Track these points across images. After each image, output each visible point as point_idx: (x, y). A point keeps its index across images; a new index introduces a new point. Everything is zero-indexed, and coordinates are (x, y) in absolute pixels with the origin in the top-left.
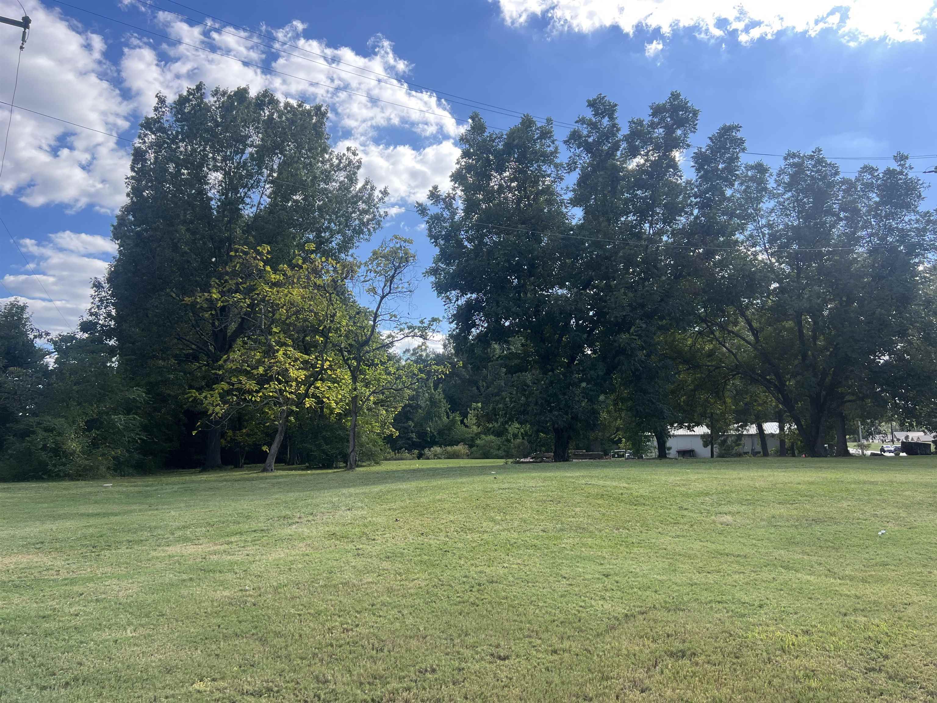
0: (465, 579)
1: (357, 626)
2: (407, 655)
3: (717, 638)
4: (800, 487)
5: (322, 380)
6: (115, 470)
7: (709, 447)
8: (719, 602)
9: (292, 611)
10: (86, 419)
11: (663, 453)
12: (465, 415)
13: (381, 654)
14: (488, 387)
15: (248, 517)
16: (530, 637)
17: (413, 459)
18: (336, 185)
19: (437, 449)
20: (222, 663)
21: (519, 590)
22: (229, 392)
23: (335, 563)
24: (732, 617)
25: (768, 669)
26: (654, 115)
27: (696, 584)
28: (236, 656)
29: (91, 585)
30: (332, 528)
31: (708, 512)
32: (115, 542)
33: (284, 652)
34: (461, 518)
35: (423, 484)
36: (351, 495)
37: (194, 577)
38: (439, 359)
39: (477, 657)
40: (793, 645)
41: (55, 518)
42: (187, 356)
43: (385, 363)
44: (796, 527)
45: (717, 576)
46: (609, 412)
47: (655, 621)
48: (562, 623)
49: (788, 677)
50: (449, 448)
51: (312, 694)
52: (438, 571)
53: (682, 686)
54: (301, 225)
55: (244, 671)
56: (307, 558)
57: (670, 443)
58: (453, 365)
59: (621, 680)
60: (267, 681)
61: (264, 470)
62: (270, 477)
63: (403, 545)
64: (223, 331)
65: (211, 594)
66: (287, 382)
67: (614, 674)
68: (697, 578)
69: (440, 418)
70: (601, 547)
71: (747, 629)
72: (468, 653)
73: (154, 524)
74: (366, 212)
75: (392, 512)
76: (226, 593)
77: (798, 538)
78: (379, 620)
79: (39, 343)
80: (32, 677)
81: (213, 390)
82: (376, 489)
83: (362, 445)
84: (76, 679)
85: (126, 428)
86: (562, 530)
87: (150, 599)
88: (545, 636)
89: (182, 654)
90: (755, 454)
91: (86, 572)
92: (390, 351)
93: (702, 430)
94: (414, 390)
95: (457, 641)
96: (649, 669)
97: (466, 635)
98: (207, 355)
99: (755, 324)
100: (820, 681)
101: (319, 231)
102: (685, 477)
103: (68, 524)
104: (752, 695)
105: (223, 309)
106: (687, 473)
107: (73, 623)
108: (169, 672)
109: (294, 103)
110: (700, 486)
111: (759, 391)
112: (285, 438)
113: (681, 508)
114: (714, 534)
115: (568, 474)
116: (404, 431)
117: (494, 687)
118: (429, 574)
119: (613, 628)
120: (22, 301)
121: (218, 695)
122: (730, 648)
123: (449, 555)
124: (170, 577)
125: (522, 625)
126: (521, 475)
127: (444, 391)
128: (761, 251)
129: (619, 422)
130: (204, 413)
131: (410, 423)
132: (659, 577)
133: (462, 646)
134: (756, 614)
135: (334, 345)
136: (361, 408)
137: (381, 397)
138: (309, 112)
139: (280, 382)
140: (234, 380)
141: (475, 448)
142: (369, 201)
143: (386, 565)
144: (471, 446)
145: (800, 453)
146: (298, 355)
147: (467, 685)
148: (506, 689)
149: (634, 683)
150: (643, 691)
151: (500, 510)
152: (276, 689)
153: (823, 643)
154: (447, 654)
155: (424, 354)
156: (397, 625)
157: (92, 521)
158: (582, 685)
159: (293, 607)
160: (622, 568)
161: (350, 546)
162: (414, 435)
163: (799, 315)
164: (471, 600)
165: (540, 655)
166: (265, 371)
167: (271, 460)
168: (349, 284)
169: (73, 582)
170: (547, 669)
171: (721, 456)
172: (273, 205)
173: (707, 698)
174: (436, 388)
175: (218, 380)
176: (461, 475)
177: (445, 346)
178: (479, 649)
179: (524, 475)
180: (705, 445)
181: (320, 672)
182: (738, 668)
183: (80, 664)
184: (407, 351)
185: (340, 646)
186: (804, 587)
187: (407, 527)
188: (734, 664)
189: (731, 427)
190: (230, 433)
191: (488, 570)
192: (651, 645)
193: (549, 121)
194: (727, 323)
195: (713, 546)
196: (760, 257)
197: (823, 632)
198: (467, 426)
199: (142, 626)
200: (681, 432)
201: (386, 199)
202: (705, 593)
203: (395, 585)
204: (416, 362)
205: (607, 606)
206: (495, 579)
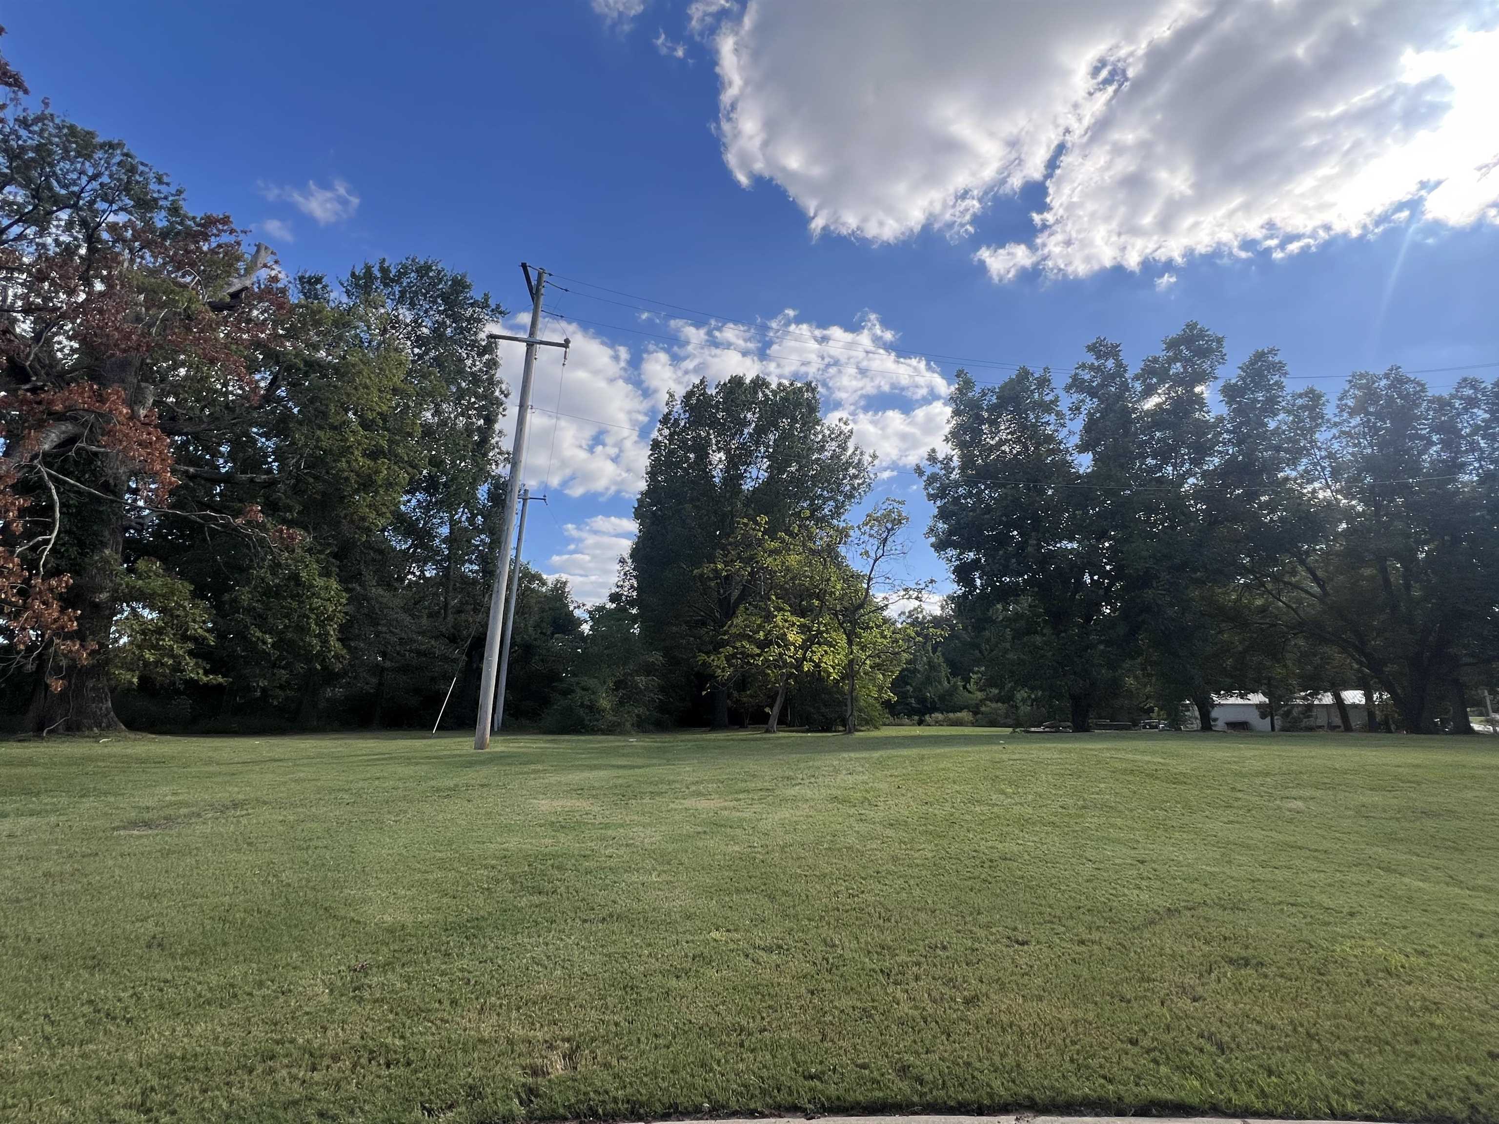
0: (975, 854)
1: (863, 892)
2: (916, 927)
3: (1292, 947)
4: (1400, 770)
5: (819, 643)
6: (638, 727)
7: (1268, 719)
8: (1292, 905)
9: (798, 871)
10: (614, 679)
11: (1207, 725)
12: (967, 680)
13: (887, 924)
14: (992, 651)
15: (754, 776)
16: (1052, 922)
17: (913, 725)
18: (828, 454)
19: (939, 716)
20: (735, 916)
21: (1037, 870)
22: (734, 656)
23: (839, 827)
24: (1311, 924)
25: (1368, 993)
26: (1168, 349)
27: (1259, 880)
28: (748, 910)
29: (622, 830)
30: (834, 792)
31: (1270, 795)
32: (640, 793)
33: (792, 911)
34: (968, 788)
35: (925, 751)
36: (851, 760)
37: (708, 830)
38: (937, 622)
39: (992, 938)
40: (1403, 967)
41: (592, 768)
42: (697, 622)
43: (880, 626)
44: (1397, 819)
45: (1288, 874)
46: (1136, 678)
47: (1207, 920)
48: (1089, 910)
49: (1397, 1007)
50: (951, 715)
51: (820, 957)
52: (945, 843)
53: (1246, 999)
54: (795, 494)
55: (756, 926)
56: (810, 819)
57: (1215, 713)
58: (952, 627)
59: (1166, 984)
60: (777, 938)
61: (767, 731)
62: (773, 739)
63: (906, 813)
64: (727, 599)
65: (723, 847)
66: (785, 646)
67: (1157, 975)
68: (1259, 873)
69: (940, 682)
70: (1133, 829)
71: (1334, 941)
72: (981, 933)
73: (671, 778)
74: (855, 477)
75: (893, 779)
76: (737, 848)
77: (1401, 835)
78: (884, 888)
79: (577, 613)
80: (576, 909)
81: (720, 653)
82: (876, 754)
83: (860, 710)
84: (611, 915)
85: (647, 688)
86: (1084, 807)
87: (670, 847)
88: (1070, 923)
89: (700, 902)
90: (1333, 728)
91: (617, 819)
92: (885, 613)
93: (1257, 698)
94: (911, 654)
95: (968, 919)
96: (1201, 975)
97: (979, 914)
98: (714, 621)
99: (1320, 573)
100: (1448, 1017)
101: (812, 500)
102: (1236, 754)
103: (602, 773)
104: (1345, 1022)
105: (727, 577)
106: (1240, 749)
107: (608, 864)
108: (688, 917)
109: (786, 383)
110: (1258, 765)
111: (1333, 652)
112: (786, 700)
113: (1233, 789)
114: (1280, 823)
115: (1090, 746)
116: (903, 696)
117: (1013, 974)
118: (936, 845)
119: (1152, 922)
120: (564, 577)
121: (732, 946)
122: (1311, 962)
123: (957, 827)
124: (687, 829)
125: (1043, 909)
126: (1034, 746)
127: (943, 654)
128: (1321, 489)
129: (1148, 689)
130: (713, 677)
131: (909, 687)
132: (1208, 868)
133: (974, 925)
134: (1345, 923)
135: (829, 609)
136: (858, 672)
137: (877, 660)
138: (800, 389)
139: (779, 646)
140: (738, 644)
141: (980, 716)
142: (859, 465)
143: (890, 832)
144: (975, 713)
145: (1398, 730)
146: (794, 619)
147: (982, 967)
148: (1026, 977)
149: (1183, 990)
150: (1195, 1000)
151: (1010, 784)
152: (785, 947)
153: (1449, 969)
154: (959, 932)
155: (920, 616)
156: (904, 895)
157: (621, 772)
158: (1117, 984)
159: (799, 867)
160: (1160, 855)
161: (852, 811)
162: (913, 701)
163: (1381, 560)
164: (983, 876)
165: (1064, 944)
166: (766, 635)
167: (773, 722)
168: (842, 550)
169: (607, 826)
170: (1074, 961)
171: (1284, 729)
172: (770, 478)
173: (1283, 1019)
174: (934, 652)
175: (724, 643)
176: (966, 744)
177: (942, 608)
178: (994, 930)
179: (1038, 745)
180: (1263, 716)
181: (828, 935)
182: (1324, 987)
183: (614, 902)
184: (903, 613)
185: (847, 911)
186: (1414, 895)
187: (910, 795)
188: (1318, 981)
189: (1297, 695)
190: (735, 694)
191: (1000, 846)
192: (1203, 947)
193: (1046, 370)
194: (1282, 574)
195: (1280, 837)
196: (1321, 495)
197: (1447, 955)
198: (970, 692)
199: (665, 872)
200: (1232, 701)
201: (876, 462)
202: (1273, 893)
203: (901, 854)
204: (912, 624)
205: (1145, 896)
206: (1008, 856)
